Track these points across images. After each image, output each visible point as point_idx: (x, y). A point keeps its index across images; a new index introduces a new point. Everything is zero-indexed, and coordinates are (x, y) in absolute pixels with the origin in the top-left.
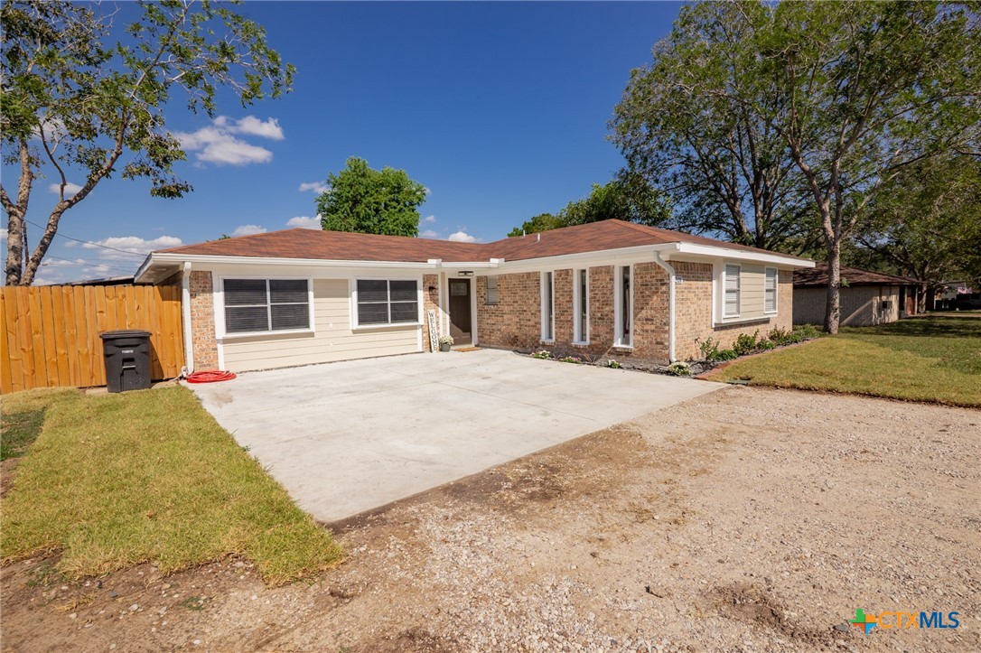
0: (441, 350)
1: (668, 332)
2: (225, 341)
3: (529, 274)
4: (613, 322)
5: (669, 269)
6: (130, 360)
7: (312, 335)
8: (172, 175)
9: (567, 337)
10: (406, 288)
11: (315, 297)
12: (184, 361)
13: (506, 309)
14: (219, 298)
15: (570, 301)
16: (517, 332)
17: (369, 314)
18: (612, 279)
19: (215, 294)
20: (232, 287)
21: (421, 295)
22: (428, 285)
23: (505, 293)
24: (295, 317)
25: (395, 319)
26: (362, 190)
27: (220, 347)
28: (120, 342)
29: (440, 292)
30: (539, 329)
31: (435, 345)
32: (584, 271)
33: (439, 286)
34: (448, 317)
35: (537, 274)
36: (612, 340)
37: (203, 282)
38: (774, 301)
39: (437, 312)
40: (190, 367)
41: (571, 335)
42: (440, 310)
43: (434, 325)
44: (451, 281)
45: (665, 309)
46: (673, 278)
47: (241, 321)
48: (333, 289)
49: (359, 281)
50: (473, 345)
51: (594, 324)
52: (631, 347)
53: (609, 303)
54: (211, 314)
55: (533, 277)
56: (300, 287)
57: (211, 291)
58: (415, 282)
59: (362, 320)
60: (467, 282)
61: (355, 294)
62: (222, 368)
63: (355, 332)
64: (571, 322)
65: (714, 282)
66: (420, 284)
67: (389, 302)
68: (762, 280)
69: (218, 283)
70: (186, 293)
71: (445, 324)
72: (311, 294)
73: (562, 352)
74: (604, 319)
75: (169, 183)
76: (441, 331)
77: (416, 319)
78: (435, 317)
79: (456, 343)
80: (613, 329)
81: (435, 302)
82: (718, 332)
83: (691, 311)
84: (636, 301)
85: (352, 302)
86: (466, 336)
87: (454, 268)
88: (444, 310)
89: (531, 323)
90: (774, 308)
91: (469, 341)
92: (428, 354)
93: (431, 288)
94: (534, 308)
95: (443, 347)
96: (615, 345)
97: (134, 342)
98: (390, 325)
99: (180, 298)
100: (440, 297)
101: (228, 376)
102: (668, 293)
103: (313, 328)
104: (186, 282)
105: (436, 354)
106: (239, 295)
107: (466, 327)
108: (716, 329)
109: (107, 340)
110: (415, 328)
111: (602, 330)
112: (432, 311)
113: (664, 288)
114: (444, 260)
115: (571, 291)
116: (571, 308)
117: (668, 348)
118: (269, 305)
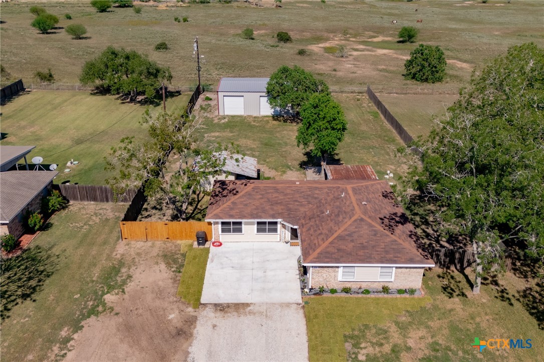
2: (221, 235)
6: (201, 240)
10: (273, 224)
11: (244, 226)
12: (212, 238)
14: (220, 226)
21: (279, 226)
25: (269, 232)
28: (201, 234)
31: (283, 241)
34: (290, 234)
37: (216, 223)
38: (392, 276)
46: (311, 268)
48: (250, 224)
49: (258, 222)
54: (218, 229)
56: (240, 223)
58: (277, 223)
59: (258, 231)
62: (221, 241)
63: (255, 234)
67: (267, 227)
69: (220, 223)
70: (213, 226)
76: (287, 236)
77: (277, 232)
81: (285, 229)
83: (324, 275)
85: (255, 227)
88: (288, 231)
92: (279, 243)
97: (202, 237)
101: (221, 244)
103: (243, 233)
104: (213, 223)
105: (283, 244)
106: (224, 225)
110: (276, 235)
112: (283, 231)
118: (232, 227)
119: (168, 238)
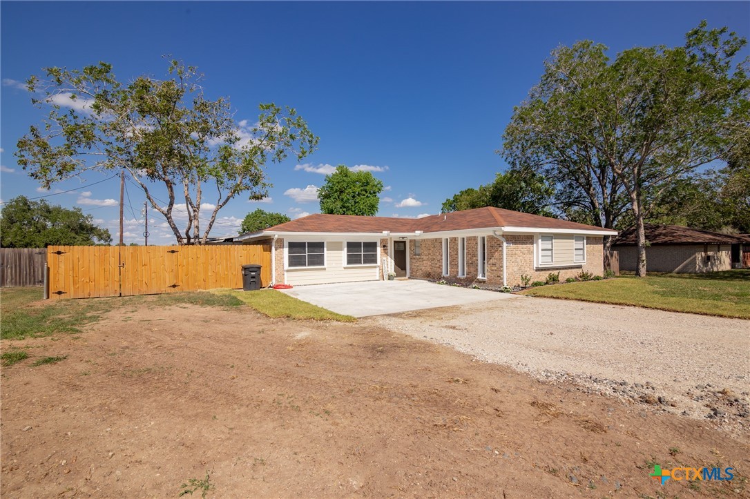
0: (389, 279)
1: (502, 271)
2: (288, 271)
3: (436, 239)
4: (477, 266)
5: (502, 239)
6: (253, 277)
7: (325, 269)
8: (258, 190)
9: (455, 273)
10: (371, 246)
11: (327, 250)
12: (271, 279)
13: (425, 258)
15: (457, 254)
16: (430, 271)
17: (352, 259)
18: (477, 243)
19: (285, 249)
20: (292, 246)
21: (379, 249)
22: (383, 244)
23: (424, 249)
24: (318, 260)
25: (365, 262)
26: (345, 185)
27: (285, 273)
28: (251, 270)
29: (389, 248)
30: (441, 269)
31: (386, 277)
32: (463, 239)
33: (389, 245)
34: (393, 261)
35: (440, 239)
36: (477, 275)
37: (280, 243)
38: (583, 255)
39: (387, 259)
40: (274, 282)
41: (458, 272)
42: (389, 258)
43: (386, 266)
44: (395, 242)
45: (501, 259)
46: (505, 244)
47: (295, 261)
48: (336, 246)
49: (348, 243)
50: (407, 277)
51: (468, 266)
52: (485, 278)
53: (475, 255)
54: (282, 258)
55: (439, 241)
56: (319, 246)
57: (283, 248)
58: (376, 243)
59: (349, 262)
60: (405, 242)
61: (346, 249)
62: (286, 283)
63: (345, 268)
64: (457, 265)
65: (535, 245)
66: (378, 244)
67: (362, 253)
68: (574, 244)
69: (286, 244)
70: (273, 248)
71: (391, 265)
72: (325, 249)
73: (452, 281)
74: (473, 264)
75: (257, 193)
76: (389, 269)
77: (376, 263)
78: (386, 262)
79: (397, 276)
80: (477, 269)
81: (386, 253)
82: (539, 272)
83: (518, 260)
84: (488, 255)
85: (344, 253)
86: (403, 272)
87: (397, 236)
88: (391, 258)
89: (438, 266)
90: (584, 259)
91: (405, 275)
92: (382, 281)
93: (384, 246)
94: (439, 258)
95: (390, 278)
96: (478, 278)
97: (256, 269)
98: (363, 265)
99: (270, 251)
100: (389, 251)
101: (289, 287)
102: (502, 251)
103: (326, 265)
104: (274, 244)
105: (386, 281)
106: (294, 249)
107: (404, 268)
108: (536, 271)
109: (245, 268)
110: (375, 267)
111: (472, 269)
112: (385, 258)
113: (500, 249)
114: (392, 231)
115: (457, 249)
116: (457, 258)
117: (502, 279)
118: (307, 254)
119: (174, 286)
